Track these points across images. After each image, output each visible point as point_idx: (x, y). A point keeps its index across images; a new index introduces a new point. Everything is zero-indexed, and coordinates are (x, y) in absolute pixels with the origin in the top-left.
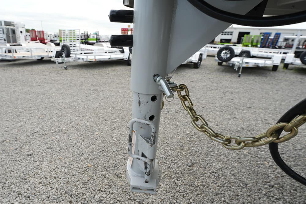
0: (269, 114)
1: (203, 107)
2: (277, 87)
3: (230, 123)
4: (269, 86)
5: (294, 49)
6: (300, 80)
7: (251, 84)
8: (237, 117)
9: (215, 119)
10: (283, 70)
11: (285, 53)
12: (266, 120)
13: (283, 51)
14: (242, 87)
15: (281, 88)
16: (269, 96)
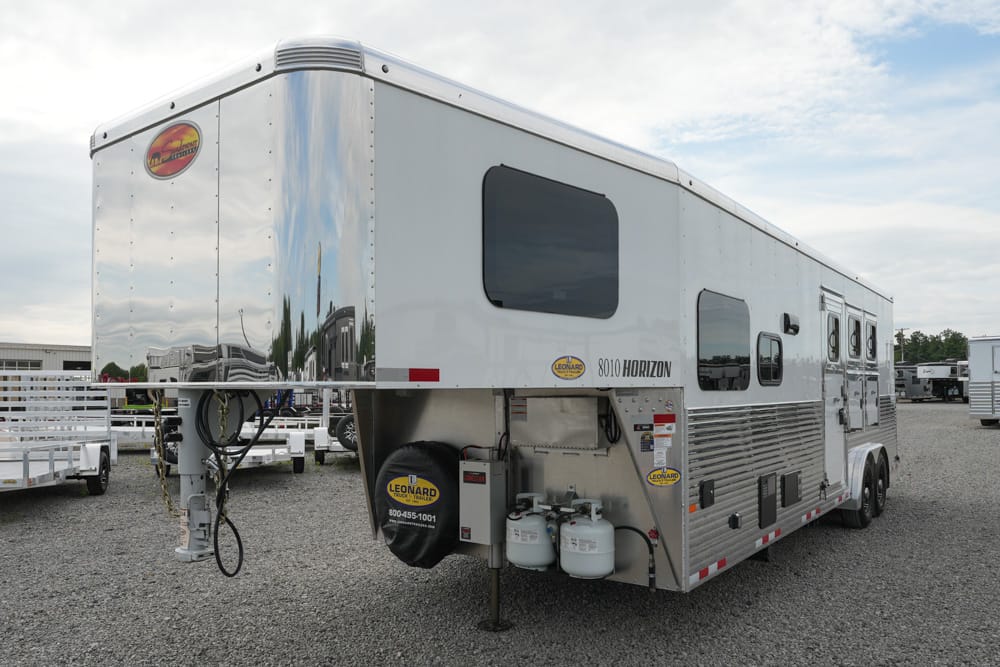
0: (304, 552)
1: (174, 574)
2: (310, 505)
3: (242, 583)
4: (295, 506)
5: (326, 416)
6: (348, 484)
7: (258, 509)
8: (251, 571)
9: (209, 586)
10: (315, 468)
11: (311, 426)
12: (301, 562)
13: (306, 420)
14: (240, 518)
15: (318, 505)
16: (299, 525)
